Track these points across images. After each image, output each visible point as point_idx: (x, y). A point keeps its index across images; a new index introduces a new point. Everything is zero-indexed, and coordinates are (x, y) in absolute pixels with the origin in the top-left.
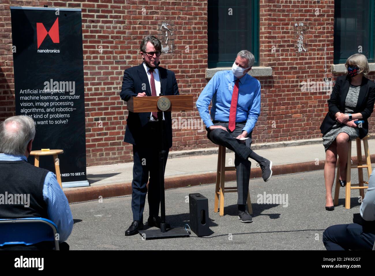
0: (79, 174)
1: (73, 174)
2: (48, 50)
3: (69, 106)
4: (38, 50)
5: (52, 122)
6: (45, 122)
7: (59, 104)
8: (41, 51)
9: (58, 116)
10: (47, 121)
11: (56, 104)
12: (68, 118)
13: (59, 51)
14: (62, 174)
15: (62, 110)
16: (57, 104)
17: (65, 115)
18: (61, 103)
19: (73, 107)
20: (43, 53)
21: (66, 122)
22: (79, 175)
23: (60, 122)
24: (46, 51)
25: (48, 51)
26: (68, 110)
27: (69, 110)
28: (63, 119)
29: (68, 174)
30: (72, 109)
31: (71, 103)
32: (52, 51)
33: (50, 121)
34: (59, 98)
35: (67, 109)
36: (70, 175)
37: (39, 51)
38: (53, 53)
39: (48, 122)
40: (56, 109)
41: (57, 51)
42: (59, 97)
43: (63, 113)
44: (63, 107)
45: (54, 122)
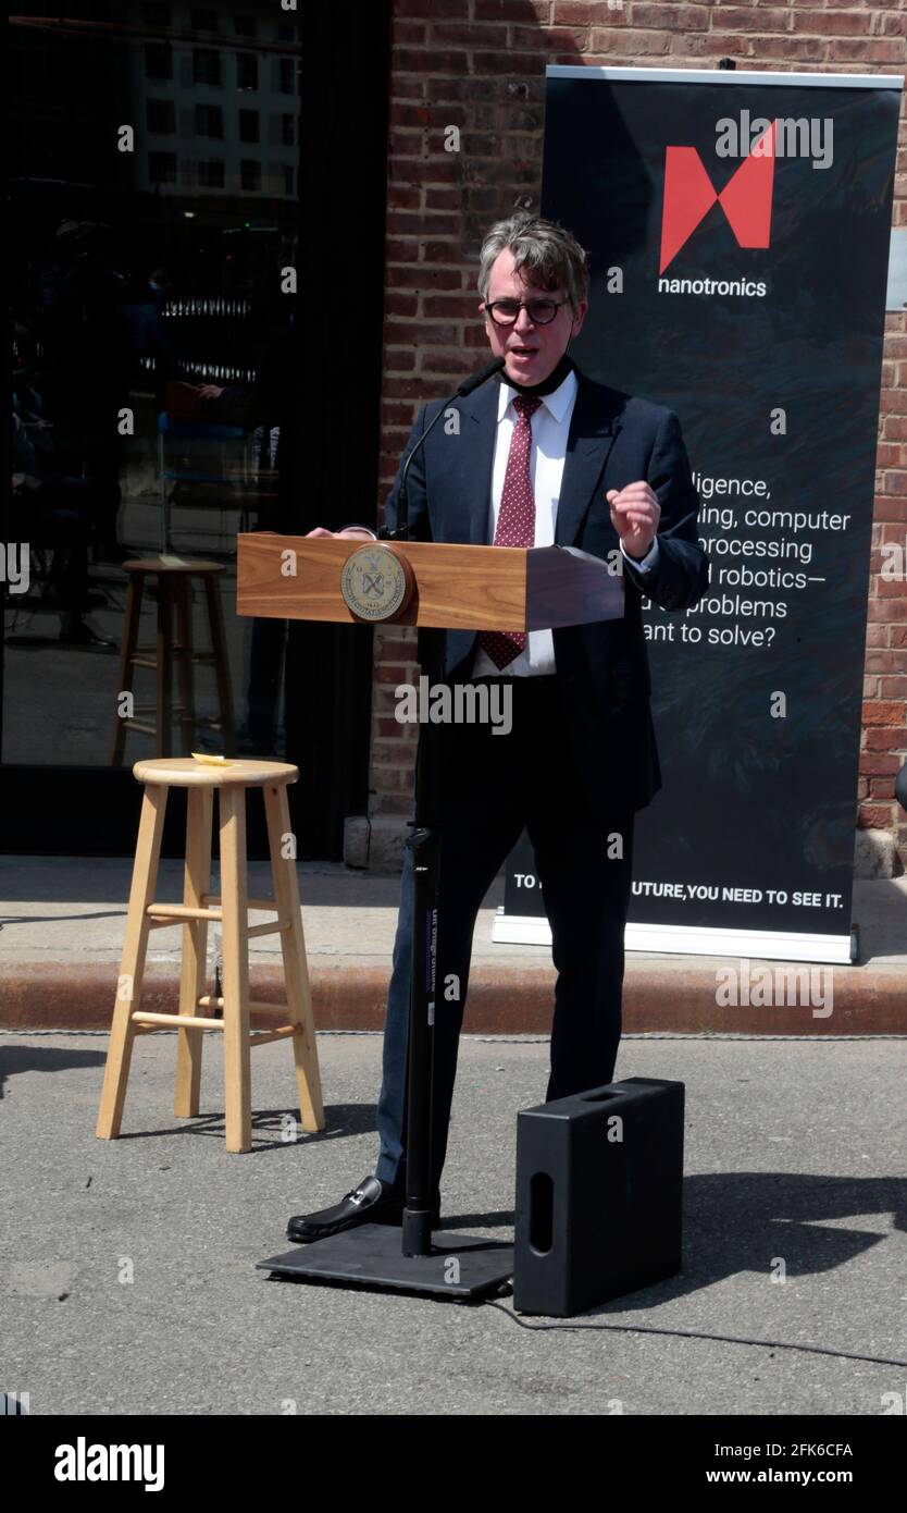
0: (815, 900)
1: (781, 897)
2: (707, 282)
3: (790, 564)
4: (661, 282)
5: (695, 635)
6: (660, 631)
7: (735, 550)
8: (676, 286)
9: (728, 607)
10: (671, 627)
11: (722, 547)
12: (775, 622)
13: (761, 290)
14: (725, 890)
15: (747, 578)
16: (729, 547)
17: (760, 607)
18: (747, 547)
19: (810, 570)
20: (685, 297)
21: (765, 641)
22: (815, 904)
23: (736, 636)
24: (698, 287)
25: (707, 286)
26: (782, 581)
27: (788, 580)
28: (748, 624)
29: (755, 892)
30: (801, 581)
31: (798, 550)
32: (729, 288)
33: (684, 628)
34: (742, 522)
35: (775, 577)
36: (766, 897)
37: (664, 284)
38: (734, 299)
39: (677, 634)
40: (722, 572)
41: (751, 289)
42: (739, 516)
43: (751, 593)
44: (755, 564)
45: (706, 636)
